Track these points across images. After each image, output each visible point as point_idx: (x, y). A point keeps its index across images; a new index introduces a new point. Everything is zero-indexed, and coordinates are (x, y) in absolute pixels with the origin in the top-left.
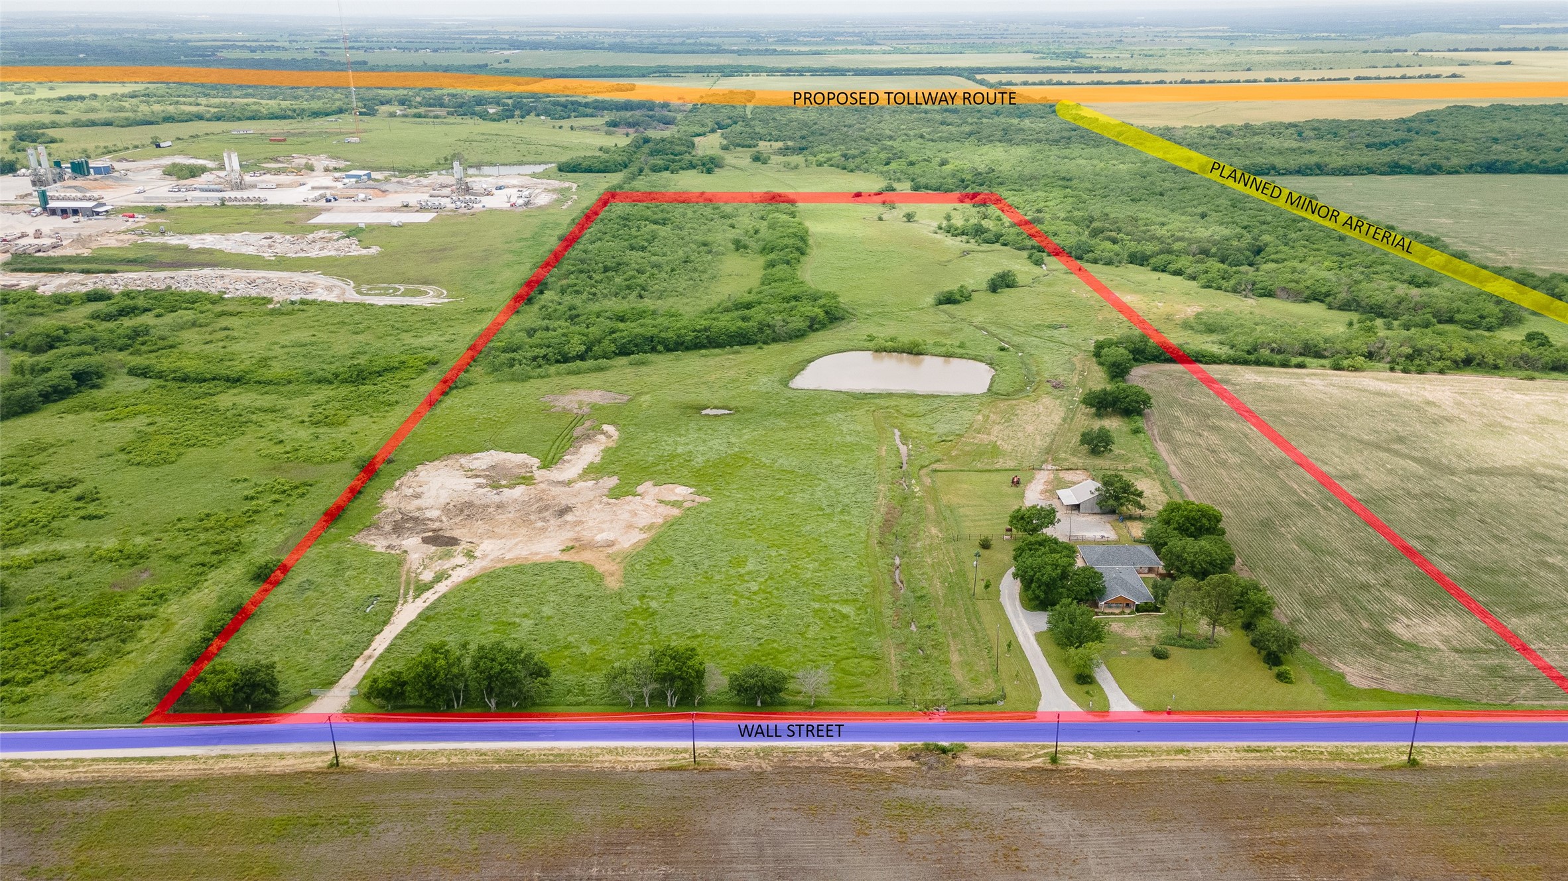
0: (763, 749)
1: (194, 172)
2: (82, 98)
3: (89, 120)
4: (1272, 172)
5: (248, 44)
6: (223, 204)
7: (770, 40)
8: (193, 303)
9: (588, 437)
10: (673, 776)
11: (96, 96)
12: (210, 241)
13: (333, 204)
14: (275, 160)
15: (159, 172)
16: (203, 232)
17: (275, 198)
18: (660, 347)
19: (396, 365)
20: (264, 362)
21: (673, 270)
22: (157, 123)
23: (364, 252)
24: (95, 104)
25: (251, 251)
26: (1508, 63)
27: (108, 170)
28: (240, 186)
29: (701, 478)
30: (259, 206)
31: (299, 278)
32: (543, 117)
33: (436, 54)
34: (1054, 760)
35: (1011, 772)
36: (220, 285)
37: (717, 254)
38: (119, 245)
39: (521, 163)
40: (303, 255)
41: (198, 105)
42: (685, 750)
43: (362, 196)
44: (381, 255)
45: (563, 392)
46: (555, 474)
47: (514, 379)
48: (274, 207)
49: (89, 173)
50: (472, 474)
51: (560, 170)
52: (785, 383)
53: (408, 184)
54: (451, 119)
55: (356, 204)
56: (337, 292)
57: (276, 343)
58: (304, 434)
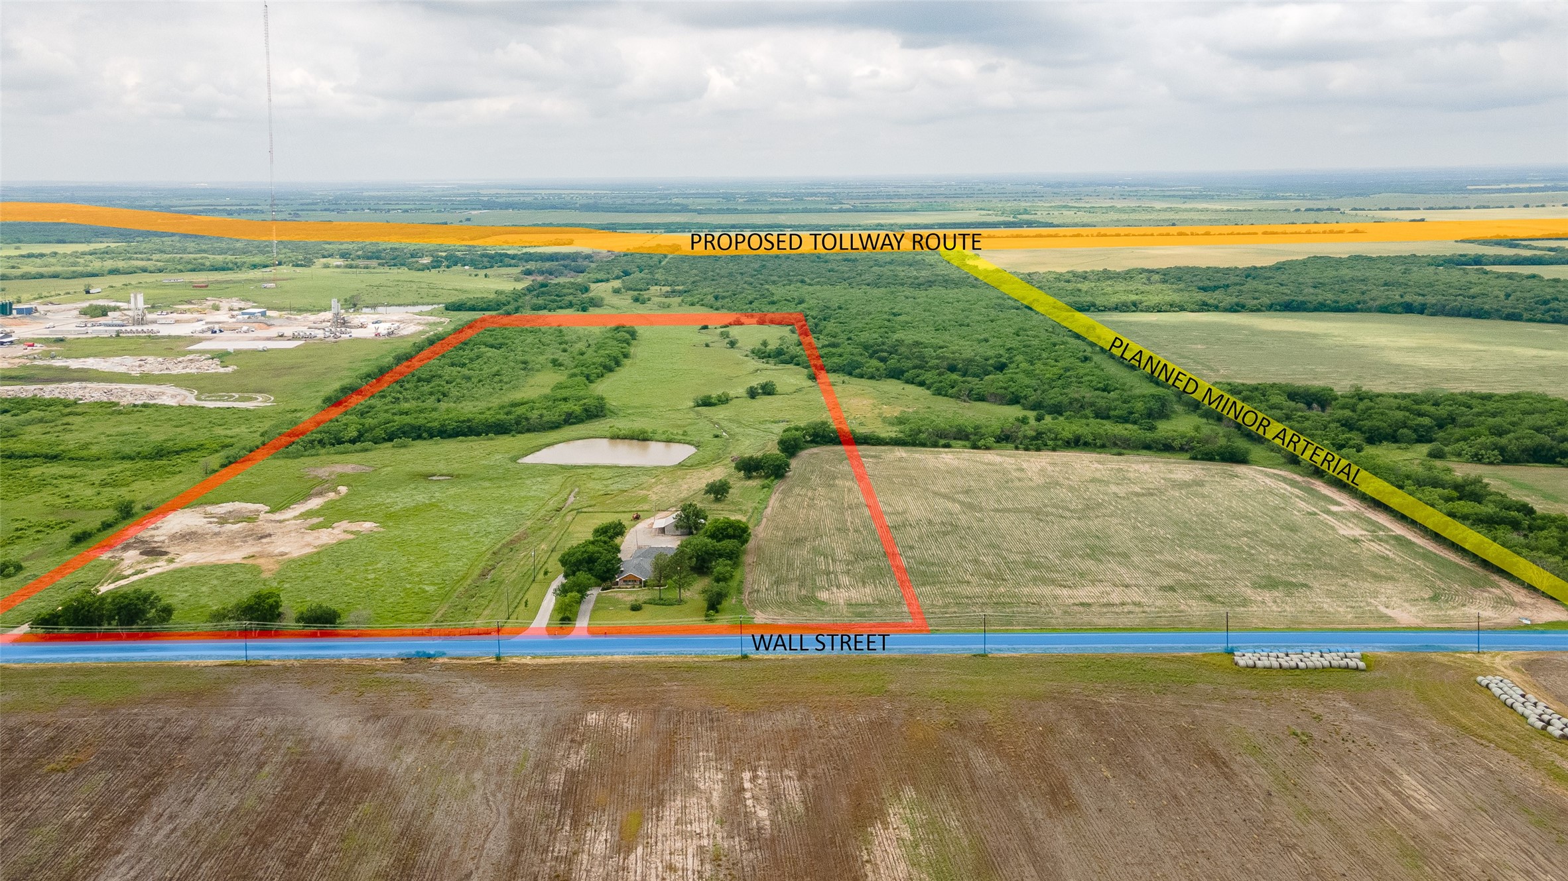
0: (301, 656)
1: (104, 312)
2: (42, 255)
3: (38, 273)
4: (1092, 308)
5: (229, 208)
6: (118, 336)
7: (740, 200)
8: (49, 406)
9: (320, 494)
10: (226, 669)
11: (56, 253)
12: (91, 363)
13: (218, 334)
14: (190, 302)
15: (76, 312)
16: (88, 356)
17: (165, 331)
18: (424, 435)
19: (195, 446)
20: (86, 446)
21: (480, 381)
22: (103, 275)
23: (222, 370)
24: (53, 260)
25: (123, 369)
26: (1423, 220)
27: (29, 312)
28: (141, 321)
29: (389, 517)
30: (149, 336)
31: (152, 388)
32: (466, 267)
33: (406, 214)
34: (498, 658)
35: (466, 667)
36: (79, 394)
37: (532, 369)
38: (9, 366)
39: (414, 304)
40: (166, 372)
41: (149, 260)
42: (240, 657)
43: (245, 328)
44: (234, 372)
45: (322, 466)
46: (277, 516)
47: (288, 456)
48: (163, 337)
49: (11, 313)
50: (208, 515)
51: (447, 309)
52: (514, 459)
53: (296, 319)
54: (381, 269)
55: (239, 335)
56: (179, 398)
57: (103, 434)
58: (89, 492)
